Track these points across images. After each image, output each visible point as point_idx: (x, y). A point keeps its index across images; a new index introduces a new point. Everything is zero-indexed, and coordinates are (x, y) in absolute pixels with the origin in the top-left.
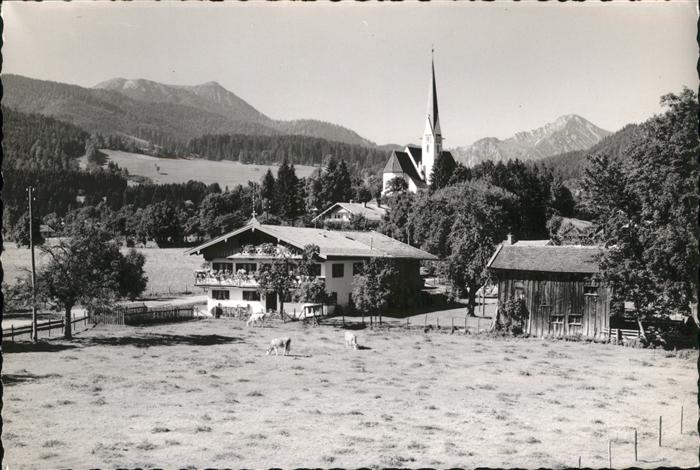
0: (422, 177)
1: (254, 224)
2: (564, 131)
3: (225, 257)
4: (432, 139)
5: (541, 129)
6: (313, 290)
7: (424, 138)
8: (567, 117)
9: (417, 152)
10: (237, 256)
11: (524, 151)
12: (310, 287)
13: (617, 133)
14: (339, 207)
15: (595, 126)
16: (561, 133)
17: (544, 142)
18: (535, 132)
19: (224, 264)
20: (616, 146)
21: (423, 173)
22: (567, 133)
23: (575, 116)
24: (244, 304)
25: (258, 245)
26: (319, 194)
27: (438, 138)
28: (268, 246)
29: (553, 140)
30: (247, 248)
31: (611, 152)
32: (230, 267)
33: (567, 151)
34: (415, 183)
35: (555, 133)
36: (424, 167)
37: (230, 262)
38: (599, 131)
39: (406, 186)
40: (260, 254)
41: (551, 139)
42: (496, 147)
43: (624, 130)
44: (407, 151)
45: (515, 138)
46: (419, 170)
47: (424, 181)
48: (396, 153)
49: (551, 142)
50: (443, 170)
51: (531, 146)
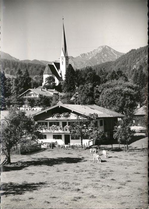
0: (60, 76)
1: (60, 104)
2: (101, 53)
3: (44, 119)
4: (64, 59)
5: (91, 52)
6: (100, 134)
7: (61, 58)
8: (102, 47)
9: (58, 65)
10: (51, 118)
11: (84, 62)
12: (99, 133)
13: (127, 53)
14: (30, 91)
15: (115, 51)
16: (100, 54)
17: (93, 58)
18: (89, 53)
19: (43, 123)
20: (127, 59)
21: (61, 74)
22: (103, 54)
23: (106, 46)
24: (54, 141)
25: (61, 113)
26: (18, 85)
27: (67, 58)
28: (66, 114)
29: (97, 57)
30: (56, 115)
31: (125, 62)
32: (46, 124)
33: (103, 62)
34: (58, 79)
35: (98, 54)
36: (61, 71)
37: (46, 121)
38: (117, 53)
39: (54, 80)
40: (62, 118)
41: (96, 56)
42: (72, 60)
43: (130, 52)
44: (53, 64)
45: (81, 56)
46: (59, 73)
47: (61, 78)
48: (49, 65)
49: (96, 58)
50: (71, 73)
51: (87, 60)
